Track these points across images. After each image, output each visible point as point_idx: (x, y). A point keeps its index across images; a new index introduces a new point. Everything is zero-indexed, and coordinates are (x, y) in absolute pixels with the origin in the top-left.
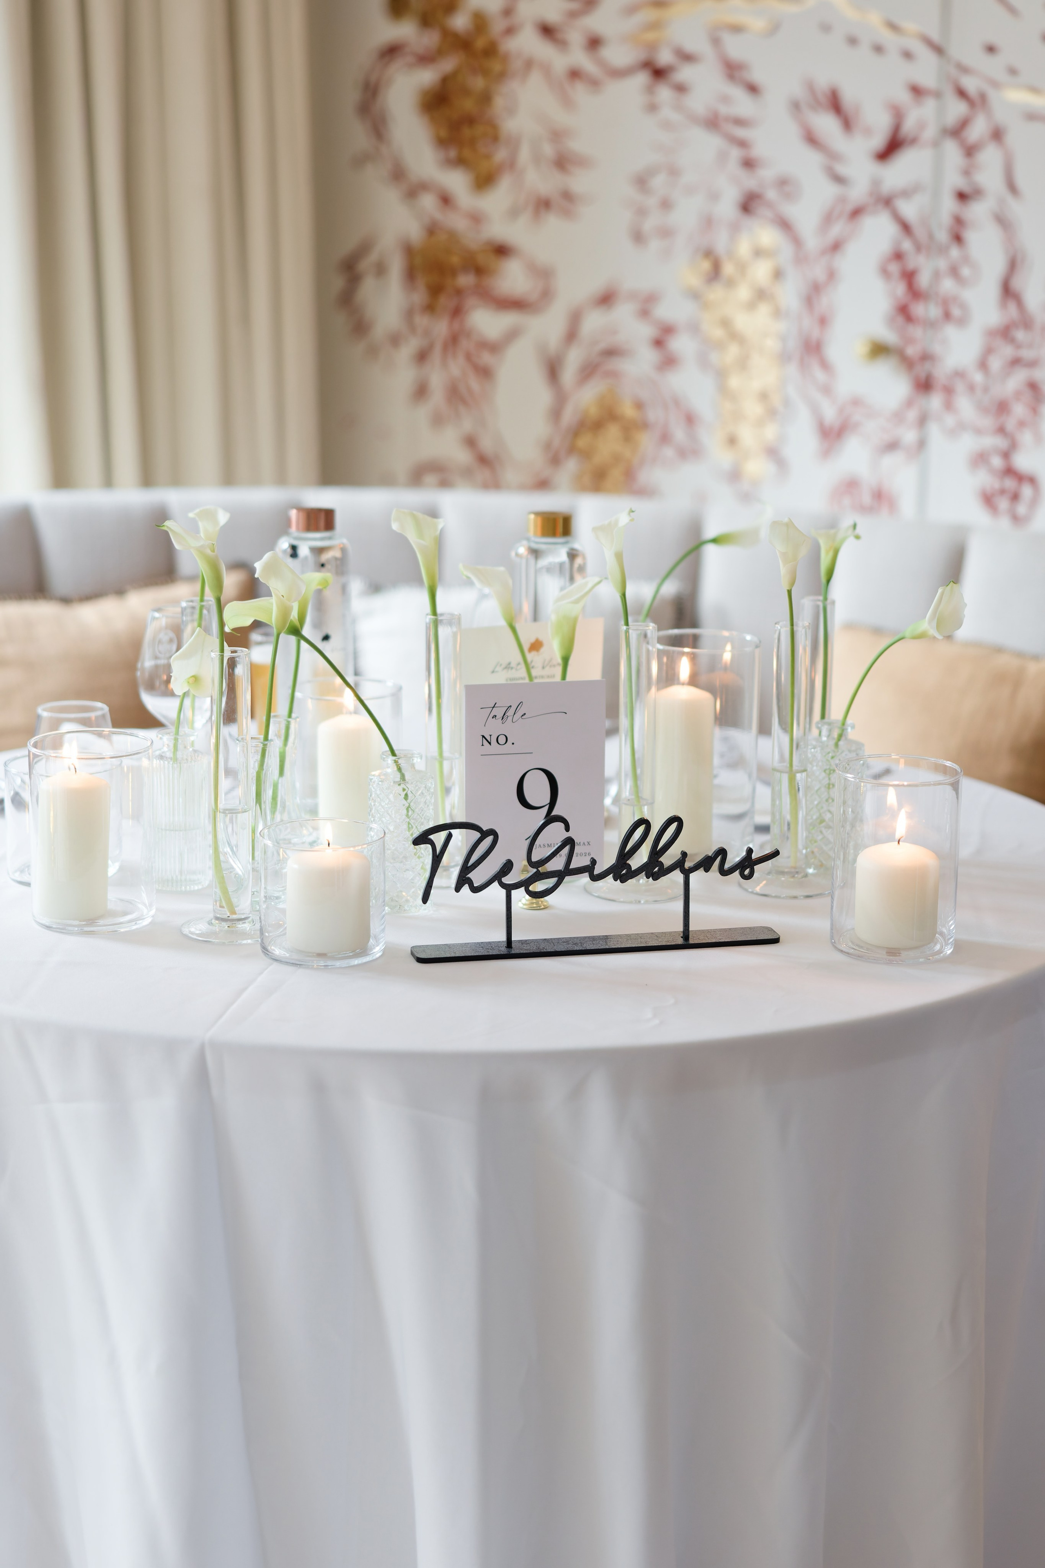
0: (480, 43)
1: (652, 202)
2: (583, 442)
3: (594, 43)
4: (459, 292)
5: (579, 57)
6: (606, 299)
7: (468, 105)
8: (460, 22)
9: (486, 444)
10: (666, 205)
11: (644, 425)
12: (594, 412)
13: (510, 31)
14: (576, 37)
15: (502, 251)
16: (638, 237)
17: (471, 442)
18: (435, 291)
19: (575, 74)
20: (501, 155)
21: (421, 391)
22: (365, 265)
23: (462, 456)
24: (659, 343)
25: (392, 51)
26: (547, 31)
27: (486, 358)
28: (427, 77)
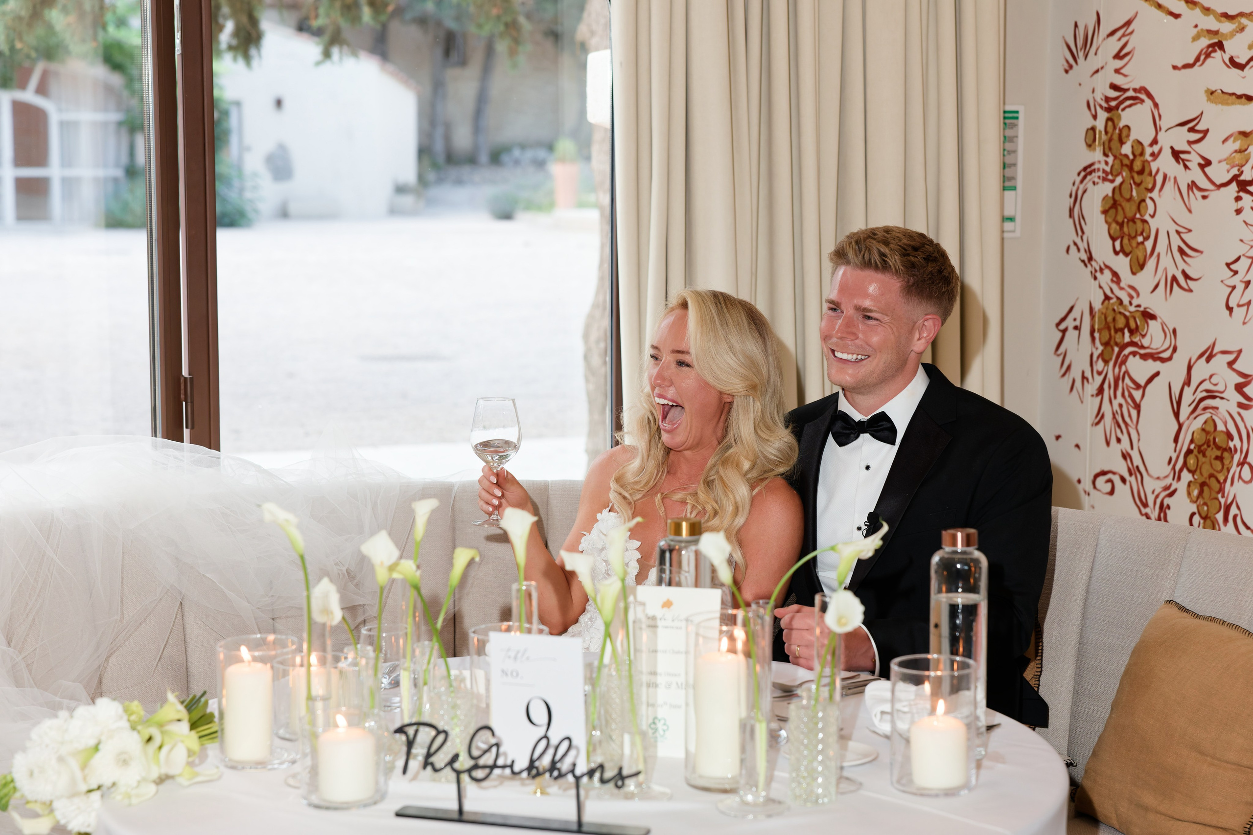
0: (1137, 166)
1: (1236, 280)
2: (1191, 461)
3: (1206, 163)
4: (1123, 347)
5: (1196, 175)
6: (1209, 355)
7: (1130, 209)
8: (1126, 149)
9: (1137, 461)
10: (1248, 283)
11: (1231, 452)
12: (1200, 438)
13: (1155, 156)
14: (1194, 160)
15: (1148, 316)
16: (1230, 309)
17: (1125, 456)
18: (1106, 344)
19: (1192, 186)
20: (1149, 244)
21: (1100, 417)
22: (1069, 323)
23: (1122, 468)
24: (1239, 388)
25: (1088, 170)
26: (1176, 154)
27: (1137, 395)
28: (1107, 189)
